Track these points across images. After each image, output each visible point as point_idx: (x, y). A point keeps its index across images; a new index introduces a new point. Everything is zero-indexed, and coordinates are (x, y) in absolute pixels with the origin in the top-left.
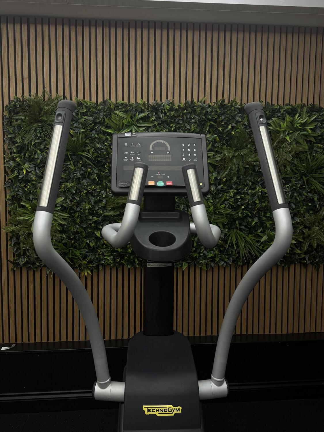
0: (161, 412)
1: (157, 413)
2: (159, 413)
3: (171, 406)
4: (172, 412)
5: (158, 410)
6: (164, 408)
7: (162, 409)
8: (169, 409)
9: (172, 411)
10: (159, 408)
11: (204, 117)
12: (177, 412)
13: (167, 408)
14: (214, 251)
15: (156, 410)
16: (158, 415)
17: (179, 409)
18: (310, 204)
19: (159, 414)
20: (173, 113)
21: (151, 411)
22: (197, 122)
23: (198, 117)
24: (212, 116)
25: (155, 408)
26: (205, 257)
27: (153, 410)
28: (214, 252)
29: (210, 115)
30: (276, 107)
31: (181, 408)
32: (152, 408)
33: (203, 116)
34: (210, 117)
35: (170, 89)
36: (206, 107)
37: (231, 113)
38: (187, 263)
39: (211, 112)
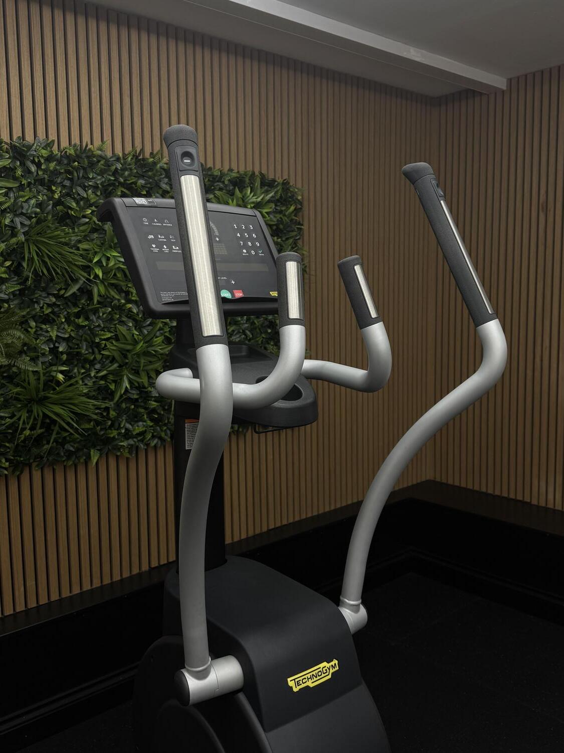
0: (315, 679)
1: (310, 684)
2: (313, 681)
3: (325, 664)
4: (328, 673)
5: (311, 678)
6: (317, 671)
7: (314, 673)
8: (324, 669)
9: (328, 671)
10: (311, 674)
11: (113, 178)
12: (334, 670)
13: (321, 669)
14: (145, 421)
15: (308, 679)
16: (312, 685)
17: (335, 664)
18: (269, 331)
19: (312, 683)
20: (52, 165)
21: (301, 682)
22: (99, 185)
23: (99, 177)
24: (125, 177)
25: (305, 677)
26: (128, 435)
27: (304, 681)
28: (145, 423)
29: (122, 175)
30: (217, 173)
31: (336, 662)
32: (301, 679)
33: (109, 175)
34: (122, 180)
35: (40, 118)
36: (112, 159)
37: (155, 175)
38: (97, 450)
39: (124, 170)
